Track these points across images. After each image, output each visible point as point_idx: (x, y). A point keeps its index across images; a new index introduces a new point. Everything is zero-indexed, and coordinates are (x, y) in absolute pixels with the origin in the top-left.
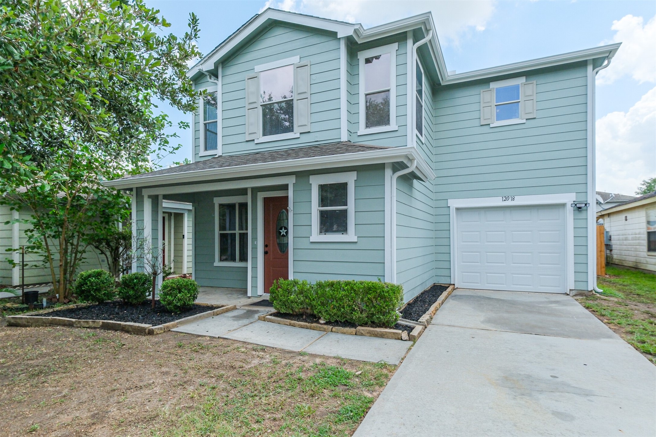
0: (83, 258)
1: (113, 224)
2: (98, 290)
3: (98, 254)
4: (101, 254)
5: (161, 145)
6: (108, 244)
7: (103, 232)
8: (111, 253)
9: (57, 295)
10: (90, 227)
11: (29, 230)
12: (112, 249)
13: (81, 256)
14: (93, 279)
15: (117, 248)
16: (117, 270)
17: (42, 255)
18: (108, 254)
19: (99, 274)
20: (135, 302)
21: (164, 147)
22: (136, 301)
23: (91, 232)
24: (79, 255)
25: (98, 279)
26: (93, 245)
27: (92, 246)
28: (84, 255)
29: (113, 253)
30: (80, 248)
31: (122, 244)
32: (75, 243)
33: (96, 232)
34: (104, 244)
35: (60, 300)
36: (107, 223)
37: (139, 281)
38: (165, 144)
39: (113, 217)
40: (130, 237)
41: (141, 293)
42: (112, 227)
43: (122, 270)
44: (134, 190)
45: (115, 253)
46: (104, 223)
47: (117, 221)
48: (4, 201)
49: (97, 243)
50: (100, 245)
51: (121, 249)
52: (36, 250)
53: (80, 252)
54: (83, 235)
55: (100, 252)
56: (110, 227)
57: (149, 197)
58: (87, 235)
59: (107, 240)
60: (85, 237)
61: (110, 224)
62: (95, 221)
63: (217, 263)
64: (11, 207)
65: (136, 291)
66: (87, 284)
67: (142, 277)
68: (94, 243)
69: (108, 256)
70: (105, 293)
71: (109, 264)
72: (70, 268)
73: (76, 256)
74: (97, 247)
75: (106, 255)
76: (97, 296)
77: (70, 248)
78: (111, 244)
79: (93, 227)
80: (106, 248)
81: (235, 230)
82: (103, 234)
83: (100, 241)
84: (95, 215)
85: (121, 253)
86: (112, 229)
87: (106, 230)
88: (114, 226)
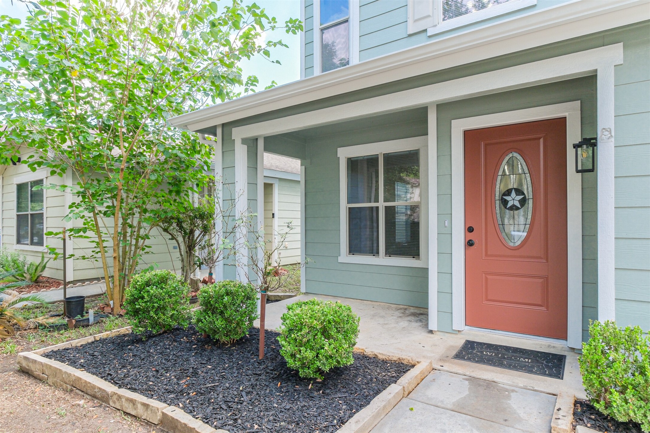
0: (146, 246)
1: (185, 195)
2: (162, 309)
3: (167, 240)
4: (172, 239)
5: (249, 85)
6: (180, 224)
7: (173, 207)
8: (184, 239)
9: (111, 302)
10: (156, 200)
11: (74, 203)
12: (185, 232)
13: (144, 243)
14: (153, 290)
15: (192, 232)
16: (192, 263)
17: (93, 242)
18: (180, 239)
19: (163, 280)
20: (224, 339)
21: (252, 87)
22: (228, 339)
23: (156, 207)
24: (141, 241)
25: (162, 288)
26: (161, 227)
27: (159, 228)
28: (147, 242)
29: (187, 239)
30: (142, 232)
31: (198, 225)
32: (135, 224)
33: (163, 207)
34: (175, 225)
35: (115, 310)
36: (178, 193)
37: (233, 299)
38: (254, 83)
39: (185, 183)
40: (211, 216)
41: (238, 324)
42: (185, 200)
43: (198, 263)
44: (219, 131)
45: (189, 238)
46: (174, 194)
47: (192, 189)
48: (41, 160)
49: (166, 224)
50: (169, 227)
51: (197, 233)
52: (81, 233)
53: (142, 238)
54: (145, 211)
55: (170, 237)
56: (183, 201)
57: (244, 141)
58: (152, 211)
59: (178, 219)
60: (148, 215)
61: (182, 194)
62: (162, 190)
63: (345, 257)
64: (51, 169)
65: (227, 320)
66: (143, 298)
67: (238, 291)
68: (161, 224)
69: (180, 242)
70: (173, 314)
71: (181, 255)
72: (129, 261)
73: (137, 242)
74: (166, 230)
75: (177, 241)
76: (160, 320)
77: (129, 230)
78: (184, 225)
79: (161, 199)
80: (177, 231)
81: (377, 200)
82: (173, 211)
83: (168, 220)
84: (160, 180)
85: (197, 238)
86: (185, 203)
87: (176, 204)
88: (187, 199)
